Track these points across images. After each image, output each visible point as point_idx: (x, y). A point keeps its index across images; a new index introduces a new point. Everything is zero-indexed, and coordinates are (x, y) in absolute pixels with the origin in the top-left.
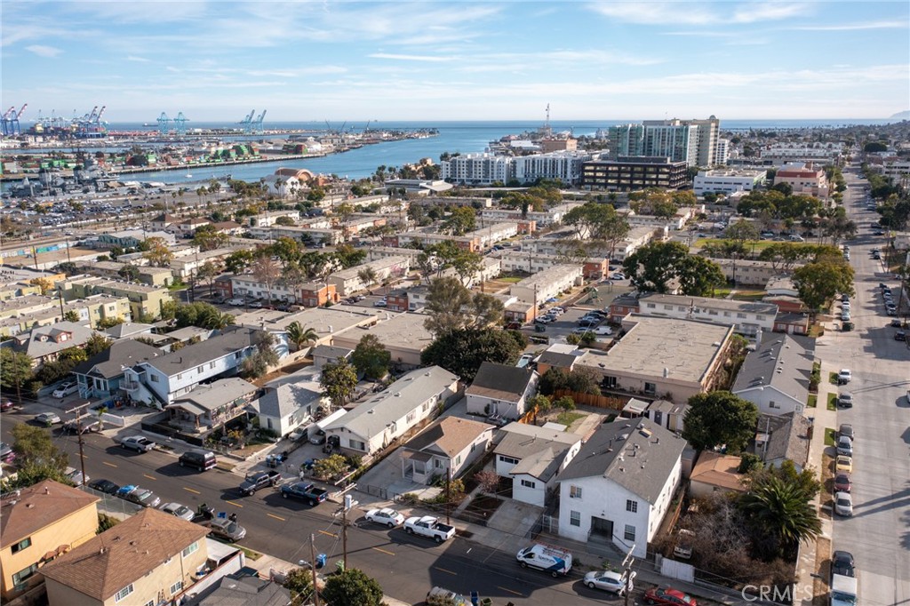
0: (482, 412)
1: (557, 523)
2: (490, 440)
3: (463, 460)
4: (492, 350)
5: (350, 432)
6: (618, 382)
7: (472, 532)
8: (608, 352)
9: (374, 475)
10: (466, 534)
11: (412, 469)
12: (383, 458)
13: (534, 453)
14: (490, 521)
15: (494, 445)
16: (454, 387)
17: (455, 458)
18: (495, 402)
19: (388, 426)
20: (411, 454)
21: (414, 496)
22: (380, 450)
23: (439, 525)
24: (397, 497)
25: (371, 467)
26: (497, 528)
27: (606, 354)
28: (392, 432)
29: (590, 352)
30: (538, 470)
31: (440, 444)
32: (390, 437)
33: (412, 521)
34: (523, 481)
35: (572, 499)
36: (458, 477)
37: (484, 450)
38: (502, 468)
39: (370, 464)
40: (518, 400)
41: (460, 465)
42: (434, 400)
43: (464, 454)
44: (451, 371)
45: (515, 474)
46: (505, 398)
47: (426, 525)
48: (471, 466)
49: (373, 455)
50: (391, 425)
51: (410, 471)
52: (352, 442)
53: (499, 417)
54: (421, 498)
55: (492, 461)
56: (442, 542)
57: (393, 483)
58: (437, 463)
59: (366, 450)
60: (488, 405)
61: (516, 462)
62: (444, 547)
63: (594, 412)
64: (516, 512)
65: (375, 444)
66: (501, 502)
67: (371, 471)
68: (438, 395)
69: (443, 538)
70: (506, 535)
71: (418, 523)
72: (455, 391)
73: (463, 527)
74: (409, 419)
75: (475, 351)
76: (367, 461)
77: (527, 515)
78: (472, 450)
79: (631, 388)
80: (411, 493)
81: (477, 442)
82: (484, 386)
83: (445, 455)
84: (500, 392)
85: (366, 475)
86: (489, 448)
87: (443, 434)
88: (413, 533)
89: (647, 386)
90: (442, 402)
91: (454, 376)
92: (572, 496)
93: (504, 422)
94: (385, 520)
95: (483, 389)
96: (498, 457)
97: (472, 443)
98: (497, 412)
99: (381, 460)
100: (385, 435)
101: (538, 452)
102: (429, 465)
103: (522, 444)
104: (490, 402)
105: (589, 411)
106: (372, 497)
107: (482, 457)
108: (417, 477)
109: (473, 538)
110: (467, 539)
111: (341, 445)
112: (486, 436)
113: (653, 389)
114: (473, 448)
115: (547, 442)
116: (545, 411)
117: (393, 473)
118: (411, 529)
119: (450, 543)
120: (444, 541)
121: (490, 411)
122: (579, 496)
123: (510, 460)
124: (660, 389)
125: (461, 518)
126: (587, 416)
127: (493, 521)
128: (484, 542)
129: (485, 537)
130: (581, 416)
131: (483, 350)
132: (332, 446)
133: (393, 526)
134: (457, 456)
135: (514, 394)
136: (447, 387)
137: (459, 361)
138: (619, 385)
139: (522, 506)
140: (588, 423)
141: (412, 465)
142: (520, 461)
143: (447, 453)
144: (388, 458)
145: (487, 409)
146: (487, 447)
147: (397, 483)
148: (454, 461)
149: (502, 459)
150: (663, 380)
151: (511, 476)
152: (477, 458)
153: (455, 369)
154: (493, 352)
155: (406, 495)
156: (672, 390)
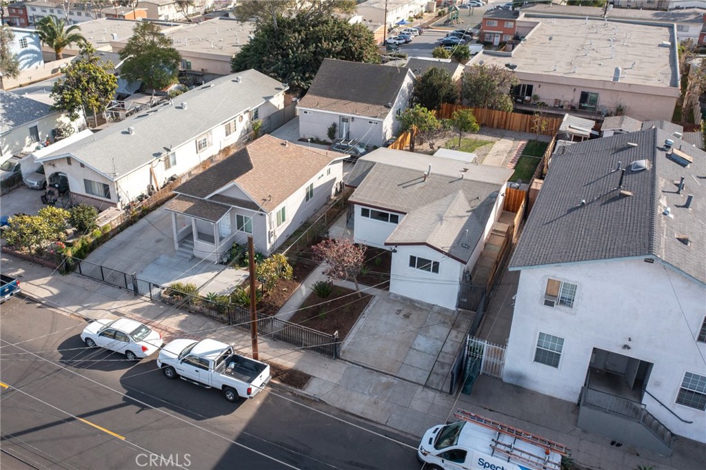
0: (324, 136)
1: (500, 355)
2: (340, 179)
3: (290, 216)
4: (339, 46)
5: (82, 165)
6: (534, 92)
7: (308, 371)
8: (513, 52)
9: (123, 245)
10: (294, 379)
11: (191, 234)
12: (145, 212)
13: (428, 202)
14: (346, 344)
15: (348, 188)
16: (278, 101)
17: (274, 213)
18: (344, 120)
19: (157, 155)
20: (188, 205)
21: (189, 289)
22: (141, 198)
23: (236, 359)
24: (155, 291)
25: (121, 229)
26: (363, 361)
27: (510, 56)
28: (168, 166)
29: (484, 53)
30: (445, 236)
31: (244, 185)
32: (162, 176)
33: (176, 348)
34: (413, 259)
35: (548, 308)
36: (281, 249)
37: (329, 198)
38: (367, 231)
39: (117, 224)
40: (384, 116)
41: (285, 225)
42: (246, 117)
43: (293, 204)
44: (275, 77)
45: (397, 245)
46: (363, 113)
47: (203, 363)
48: (305, 225)
49: (128, 207)
50: (164, 154)
51: (187, 238)
52: (88, 184)
53: (354, 143)
54: (203, 293)
55: (344, 217)
56: (239, 400)
57: (154, 261)
58: (240, 222)
59: (113, 199)
60: (335, 125)
61: (395, 219)
62: (244, 414)
63: (502, 136)
64: (399, 321)
65: (131, 187)
66: (365, 300)
67: (119, 237)
68: (252, 108)
69: (243, 393)
70: (384, 379)
71: (186, 358)
72: (282, 107)
73: (289, 359)
74: (200, 146)
75: (312, 48)
76: (110, 218)
77: (423, 329)
78: (307, 198)
79: (557, 101)
80: (185, 282)
81: (317, 182)
82: (327, 96)
83: (253, 206)
84: (354, 103)
85: (108, 245)
86: (337, 193)
87: (249, 167)
88: (176, 377)
89: (584, 96)
90: (260, 121)
91: (280, 85)
92: (549, 303)
93: (362, 150)
94: (120, 346)
95: (325, 101)
96: (358, 210)
97: (308, 184)
98: (348, 134)
99: (141, 216)
100: (151, 173)
101: (438, 199)
102: (225, 224)
103: (404, 185)
104: (337, 121)
105: (495, 135)
106: (110, 289)
107: (326, 209)
108: (202, 248)
109: (311, 390)
110: (298, 391)
111: (72, 190)
112: (333, 172)
113: (594, 101)
114: (310, 195)
115: (453, 181)
116: (431, 133)
117: (158, 241)
118: (172, 368)
119: (258, 402)
120: (244, 399)
121: (337, 135)
122: (567, 302)
123: (382, 216)
124: (605, 101)
125: (284, 339)
126: (493, 142)
127: (353, 343)
128: (336, 399)
129: (337, 386)
130: (486, 143)
131: (325, 45)
132: (56, 192)
133: (137, 359)
134: (279, 208)
135: (378, 107)
136: (267, 98)
137: (287, 63)
138: (536, 98)
139: (410, 307)
140: (498, 153)
141: (191, 227)
142: (402, 219)
143: (258, 202)
144: (157, 212)
145: (332, 132)
146: (334, 191)
147: (163, 259)
148: (273, 215)
149: (365, 213)
150: (614, 86)
151: (388, 248)
152: (316, 211)
153: (282, 75)
154: (339, 48)
155: (173, 287)
156: (626, 102)
